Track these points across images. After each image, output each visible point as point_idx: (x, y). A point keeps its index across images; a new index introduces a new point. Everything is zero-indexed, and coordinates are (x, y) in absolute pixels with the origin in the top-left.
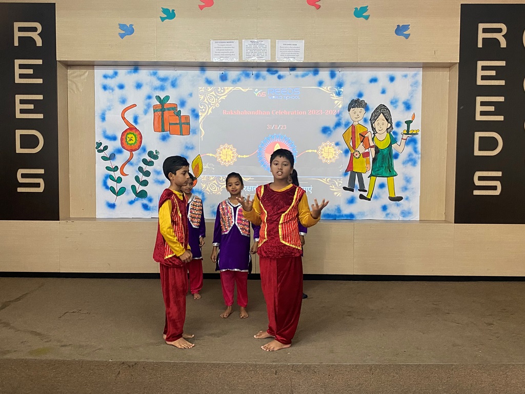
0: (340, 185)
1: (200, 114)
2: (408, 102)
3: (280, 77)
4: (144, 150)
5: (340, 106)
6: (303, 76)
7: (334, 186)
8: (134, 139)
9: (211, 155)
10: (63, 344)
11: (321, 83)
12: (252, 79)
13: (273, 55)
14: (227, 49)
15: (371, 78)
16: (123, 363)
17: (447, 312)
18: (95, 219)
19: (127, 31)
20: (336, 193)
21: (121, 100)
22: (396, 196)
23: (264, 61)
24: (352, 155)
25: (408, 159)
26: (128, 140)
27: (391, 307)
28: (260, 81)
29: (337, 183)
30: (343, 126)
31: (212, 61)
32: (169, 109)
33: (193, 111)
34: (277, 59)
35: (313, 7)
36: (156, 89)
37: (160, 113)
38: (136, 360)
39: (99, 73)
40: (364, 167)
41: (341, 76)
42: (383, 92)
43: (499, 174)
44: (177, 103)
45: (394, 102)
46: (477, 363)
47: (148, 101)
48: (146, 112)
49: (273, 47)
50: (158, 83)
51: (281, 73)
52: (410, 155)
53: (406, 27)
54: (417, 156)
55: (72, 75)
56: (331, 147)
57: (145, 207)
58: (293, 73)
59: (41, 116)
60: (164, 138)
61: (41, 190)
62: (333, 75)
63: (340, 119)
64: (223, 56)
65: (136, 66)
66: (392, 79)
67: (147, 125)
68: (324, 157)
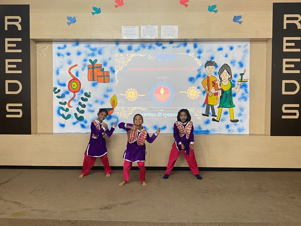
0: (200, 112)
1: (115, 70)
2: (241, 62)
3: (163, 48)
4: (82, 92)
5: (200, 65)
6: (178, 47)
7: (196, 114)
8: (76, 85)
9: (122, 95)
10: (33, 209)
11: (188, 51)
12: (147, 49)
13: (159, 34)
14: (131, 31)
15: (218, 48)
16: (69, 221)
17: (266, 190)
18: (52, 133)
19: (72, 20)
20: (198, 118)
21: (68, 62)
22: (235, 119)
23: (154, 38)
24: (208, 94)
25: (242, 97)
26: (72, 86)
27: (232, 187)
28: (152, 50)
29: (198, 112)
30: (202, 77)
31: (122, 38)
32: (97, 67)
33: (112, 68)
34: (162, 37)
35: (184, 6)
36: (89, 55)
37: (91, 70)
38: (76, 219)
39: (55, 46)
40: (215, 102)
41: (200, 47)
42: (226, 56)
43: (298, 106)
44: (102, 63)
45: (233, 62)
46: (285, 222)
47: (85, 62)
48: (83, 69)
49: (159, 30)
50: (90, 52)
51: (165, 45)
52: (243, 94)
53: (240, 17)
54: (247, 95)
55: (39, 47)
56: (195, 90)
57: (83, 126)
58: (171, 45)
59: (20, 72)
60: (94, 85)
61: (20, 116)
62: (195, 46)
63: (200, 73)
64: (129, 35)
65: (77, 42)
66: (231, 48)
67: (84, 77)
68: (190, 96)
